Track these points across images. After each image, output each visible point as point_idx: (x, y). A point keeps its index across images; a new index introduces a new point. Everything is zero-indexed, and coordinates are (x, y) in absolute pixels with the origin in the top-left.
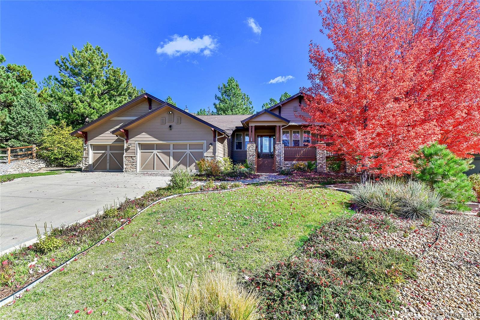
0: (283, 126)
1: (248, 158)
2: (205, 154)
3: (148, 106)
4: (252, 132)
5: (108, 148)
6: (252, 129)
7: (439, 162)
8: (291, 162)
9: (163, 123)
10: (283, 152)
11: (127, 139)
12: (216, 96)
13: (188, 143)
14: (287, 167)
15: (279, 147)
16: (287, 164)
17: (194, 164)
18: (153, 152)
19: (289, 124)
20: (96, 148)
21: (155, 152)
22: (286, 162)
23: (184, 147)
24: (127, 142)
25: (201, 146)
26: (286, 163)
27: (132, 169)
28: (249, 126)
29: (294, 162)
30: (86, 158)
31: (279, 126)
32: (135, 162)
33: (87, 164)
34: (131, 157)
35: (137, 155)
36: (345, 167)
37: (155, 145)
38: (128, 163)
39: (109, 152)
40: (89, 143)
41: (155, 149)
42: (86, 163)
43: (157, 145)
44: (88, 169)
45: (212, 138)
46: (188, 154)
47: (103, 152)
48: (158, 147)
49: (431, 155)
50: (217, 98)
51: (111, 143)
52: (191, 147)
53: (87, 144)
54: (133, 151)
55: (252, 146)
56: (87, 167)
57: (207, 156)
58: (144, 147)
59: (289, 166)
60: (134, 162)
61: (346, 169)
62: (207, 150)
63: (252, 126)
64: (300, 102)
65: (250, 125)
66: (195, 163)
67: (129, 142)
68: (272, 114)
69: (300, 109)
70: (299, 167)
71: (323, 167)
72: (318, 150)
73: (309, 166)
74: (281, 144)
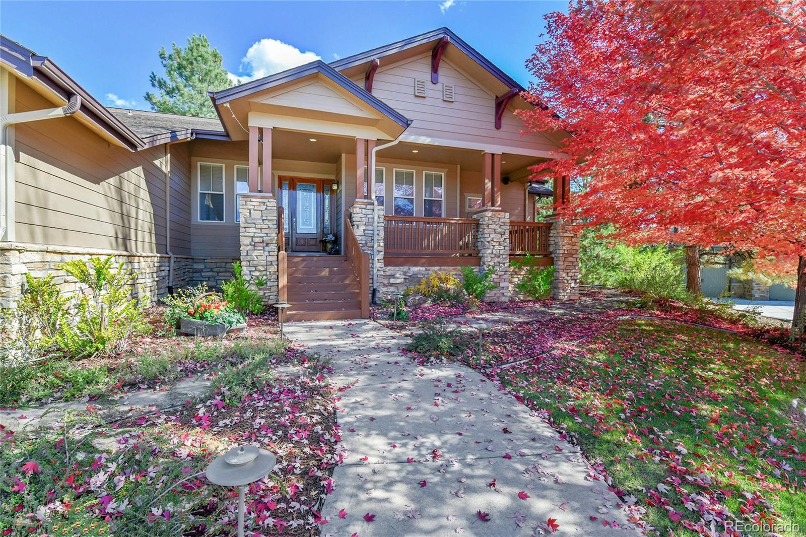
0: (379, 142)
1: (243, 253)
4: (260, 163)
6: (261, 140)
8: (405, 268)
10: (382, 234)
12: (153, 78)
15: (367, 216)
16: (393, 276)
19: (402, 138)
22: (390, 270)
26: (388, 273)
28: (247, 128)
29: (416, 269)
31: (367, 141)
50: (156, 84)
55: (263, 208)
59: (398, 281)
63: (261, 130)
64: (435, 69)
65: (255, 121)
68: (356, 89)
69: (434, 92)
70: (440, 289)
71: (502, 285)
72: (486, 231)
73: (468, 283)
74: (373, 204)
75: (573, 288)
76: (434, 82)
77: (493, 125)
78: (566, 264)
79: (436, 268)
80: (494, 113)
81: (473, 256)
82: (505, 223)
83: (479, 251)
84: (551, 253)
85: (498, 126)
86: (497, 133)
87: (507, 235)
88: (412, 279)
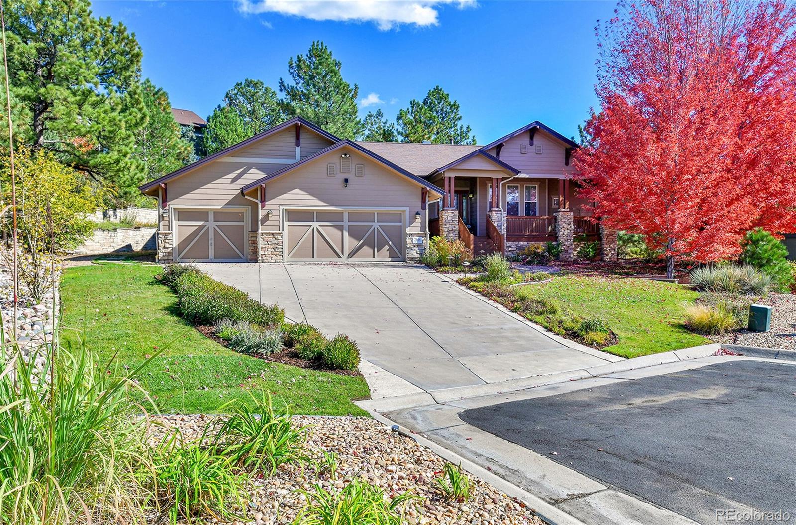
0: (504, 179)
2: (408, 231)
3: (293, 140)
4: (449, 186)
5: (211, 217)
6: (450, 182)
7: (765, 247)
8: (517, 243)
9: (331, 173)
10: (506, 225)
11: (263, 201)
13: (376, 211)
14: (510, 251)
15: (498, 216)
16: (510, 247)
17: (387, 247)
18: (311, 226)
19: (517, 176)
20: (184, 215)
21: (315, 225)
22: (509, 244)
23: (369, 217)
24: (263, 206)
25: (398, 217)
27: (274, 258)
28: (444, 178)
29: (522, 243)
30: (166, 235)
31: (497, 179)
32: (280, 244)
33: (167, 248)
34: (273, 234)
35: (283, 230)
36: (601, 251)
37: (315, 214)
38: (267, 246)
39: (212, 225)
40: (173, 204)
41: (315, 219)
42: (167, 246)
43: (318, 212)
44: (171, 258)
45: (420, 204)
46: (376, 229)
47: (201, 223)
48: (322, 216)
49: (757, 241)
51: (220, 207)
52: (382, 217)
53: (167, 208)
54: (276, 223)
55: (453, 215)
56: (168, 253)
57: (412, 234)
58: (294, 215)
59: (513, 249)
60: (278, 244)
61: (603, 254)
62: (411, 223)
63: (450, 178)
64: (532, 139)
65: (447, 174)
66: (389, 245)
67: (267, 207)
68: (491, 157)
69: (531, 150)
70: (535, 252)
71: (569, 252)
72: (560, 222)
73: (549, 249)
74: (501, 211)
75: (613, 254)
76: (531, 144)
77: (564, 163)
78: (608, 240)
79: (533, 243)
80: (564, 157)
81: (554, 236)
82: (570, 218)
83: (557, 234)
84: (601, 234)
85: (567, 164)
86: (567, 168)
87: (572, 223)
88: (521, 248)
